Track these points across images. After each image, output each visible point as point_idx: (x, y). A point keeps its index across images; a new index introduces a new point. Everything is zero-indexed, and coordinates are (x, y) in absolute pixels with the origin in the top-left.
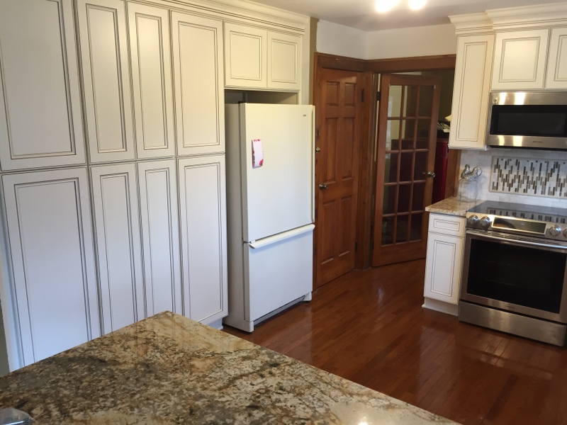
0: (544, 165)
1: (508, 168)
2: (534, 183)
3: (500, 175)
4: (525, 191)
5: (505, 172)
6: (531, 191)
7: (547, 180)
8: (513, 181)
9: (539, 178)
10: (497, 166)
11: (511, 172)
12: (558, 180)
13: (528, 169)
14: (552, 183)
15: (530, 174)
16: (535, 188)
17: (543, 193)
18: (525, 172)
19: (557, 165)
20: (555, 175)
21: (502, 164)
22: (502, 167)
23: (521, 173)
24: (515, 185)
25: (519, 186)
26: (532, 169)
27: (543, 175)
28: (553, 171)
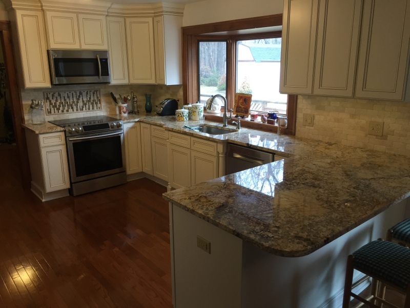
0: (74, 94)
1: (55, 99)
2: (71, 105)
3: (51, 104)
4: (67, 111)
5: (53, 102)
6: (71, 110)
7: (77, 102)
8: (59, 106)
9: (73, 102)
10: (48, 98)
11: (57, 101)
12: (83, 101)
13: (66, 98)
14: (80, 104)
15: (68, 100)
16: (72, 108)
17: (77, 110)
18: (65, 100)
19: (81, 93)
20: (81, 99)
21: (50, 96)
22: (51, 98)
23: (63, 101)
24: (61, 108)
25: (64, 109)
26: (68, 97)
27: (75, 100)
28: (79, 97)
